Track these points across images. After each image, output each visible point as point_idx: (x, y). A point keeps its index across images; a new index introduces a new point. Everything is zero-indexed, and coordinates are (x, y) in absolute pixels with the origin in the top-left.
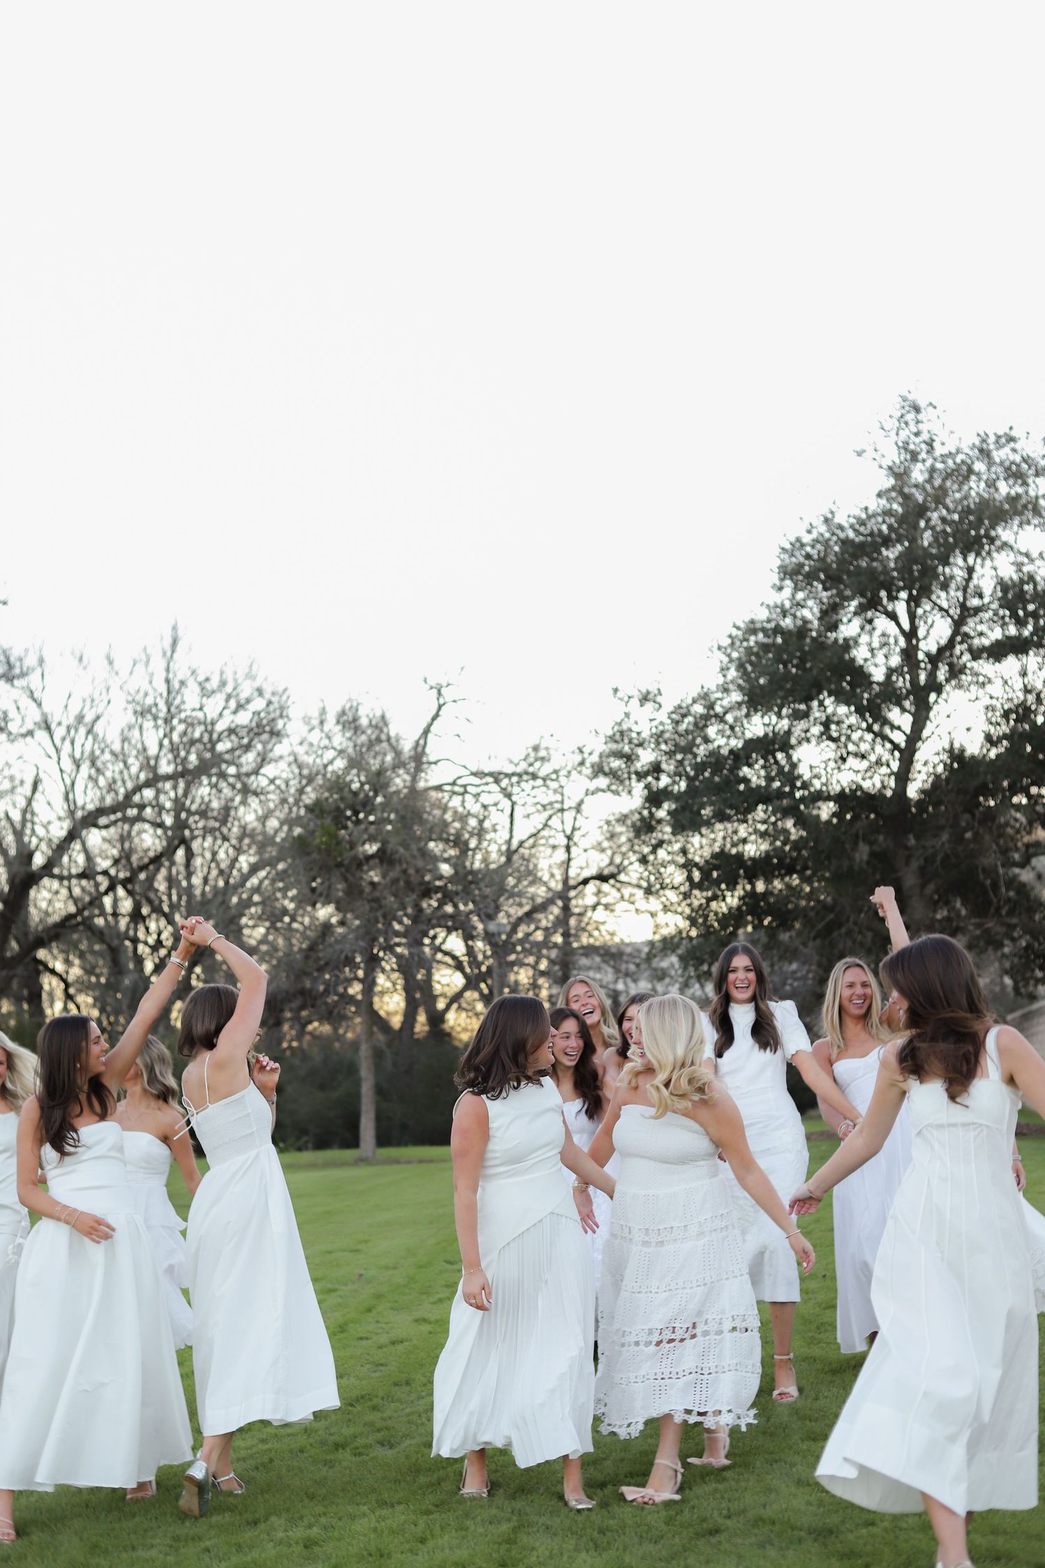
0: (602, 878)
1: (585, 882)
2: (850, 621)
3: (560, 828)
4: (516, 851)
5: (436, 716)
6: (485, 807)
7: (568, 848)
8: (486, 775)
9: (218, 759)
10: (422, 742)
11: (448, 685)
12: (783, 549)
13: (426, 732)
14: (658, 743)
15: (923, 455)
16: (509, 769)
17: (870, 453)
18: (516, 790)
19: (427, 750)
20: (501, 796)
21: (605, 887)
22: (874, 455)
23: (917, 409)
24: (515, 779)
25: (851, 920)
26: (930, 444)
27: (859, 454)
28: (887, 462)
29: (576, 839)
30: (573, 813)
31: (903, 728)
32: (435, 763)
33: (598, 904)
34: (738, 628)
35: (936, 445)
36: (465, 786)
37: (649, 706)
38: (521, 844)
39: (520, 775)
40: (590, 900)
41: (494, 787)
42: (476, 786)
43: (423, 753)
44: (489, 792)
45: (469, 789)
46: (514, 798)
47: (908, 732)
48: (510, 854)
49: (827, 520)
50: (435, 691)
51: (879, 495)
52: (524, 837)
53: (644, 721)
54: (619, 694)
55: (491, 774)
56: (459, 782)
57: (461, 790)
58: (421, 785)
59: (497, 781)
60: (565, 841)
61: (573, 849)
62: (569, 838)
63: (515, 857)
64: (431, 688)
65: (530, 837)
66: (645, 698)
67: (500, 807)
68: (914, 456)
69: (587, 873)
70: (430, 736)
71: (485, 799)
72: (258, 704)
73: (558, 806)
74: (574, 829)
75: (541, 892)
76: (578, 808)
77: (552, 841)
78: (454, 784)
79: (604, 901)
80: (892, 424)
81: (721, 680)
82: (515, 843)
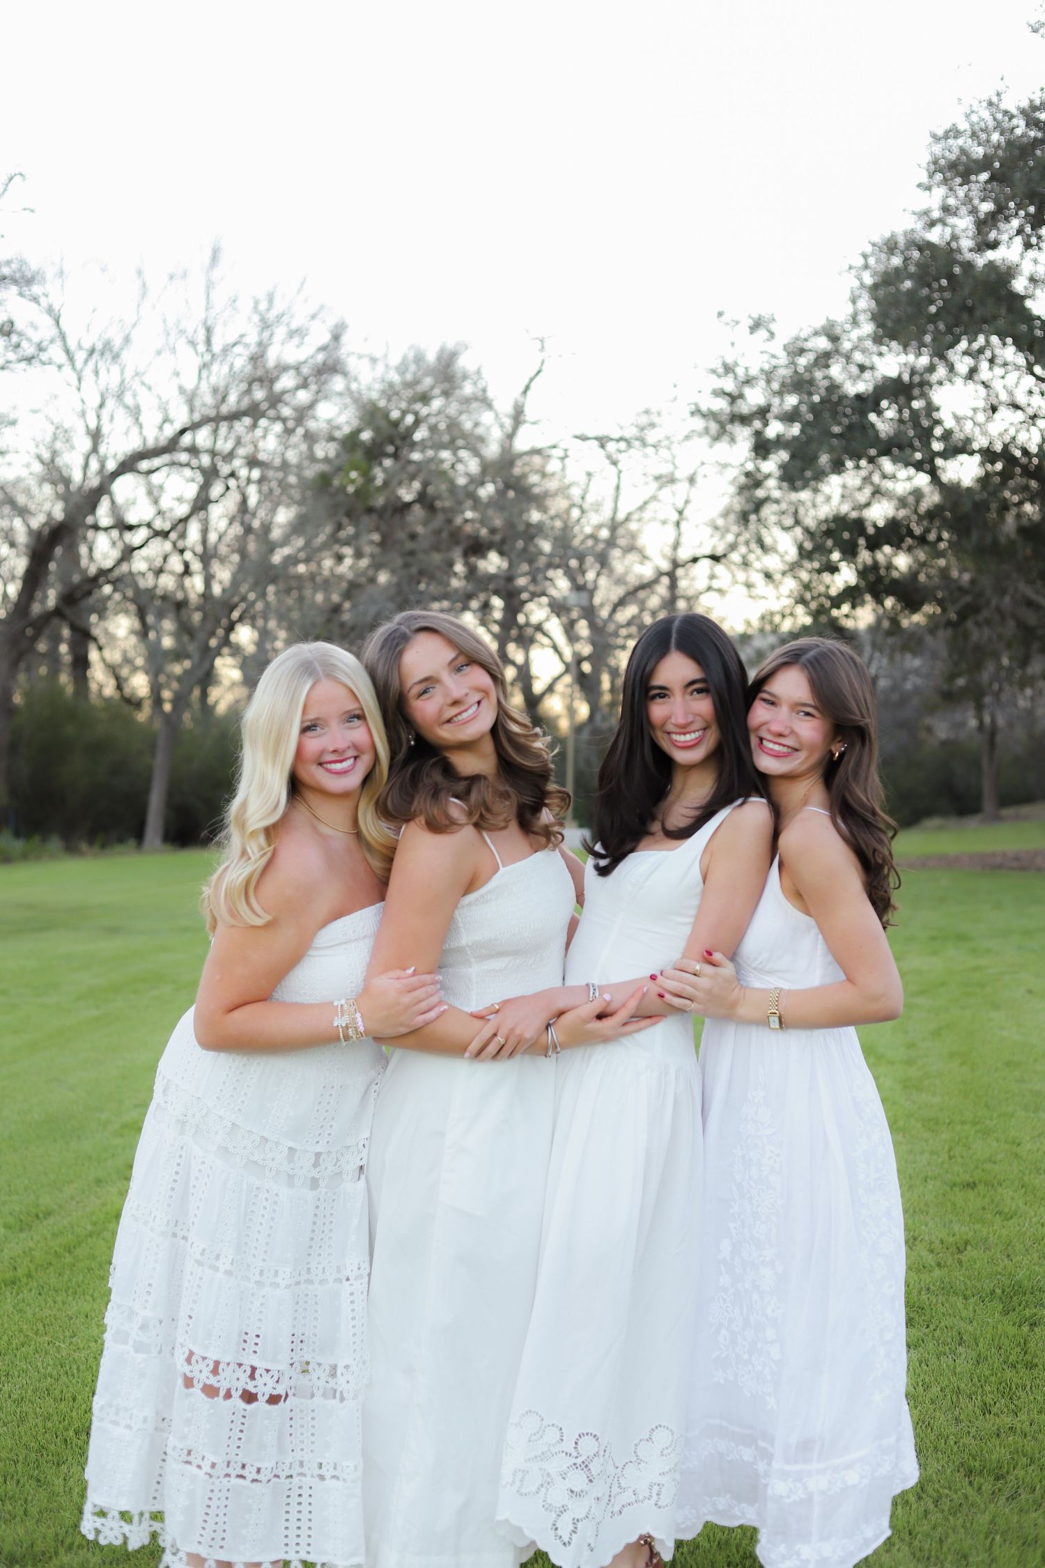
0: (715, 558)
1: (695, 560)
3: (670, 501)
4: (621, 525)
5: (539, 371)
6: (586, 473)
7: (678, 524)
8: (591, 438)
9: (275, 400)
10: (522, 399)
12: (934, 139)
13: (527, 389)
14: (768, 381)
16: (617, 433)
18: (621, 457)
19: (528, 408)
20: (607, 462)
21: (720, 569)
24: (623, 445)
29: (686, 513)
30: (686, 485)
32: (535, 423)
33: (709, 589)
34: (874, 245)
37: (762, 335)
38: (627, 519)
39: (628, 441)
40: (701, 584)
41: (598, 452)
43: (523, 411)
46: (620, 466)
48: (614, 526)
49: (994, 103)
50: (538, 343)
52: (632, 508)
53: (754, 354)
54: (725, 320)
55: (596, 439)
56: (561, 445)
57: (559, 452)
58: (517, 447)
59: (603, 446)
60: (675, 517)
61: (684, 525)
62: (680, 513)
63: (621, 531)
65: (637, 511)
66: (756, 326)
69: (699, 552)
70: (530, 392)
72: (321, 337)
73: (670, 476)
74: (687, 502)
75: (647, 572)
76: (692, 480)
77: (661, 516)
78: (554, 447)
79: (716, 584)
81: (851, 309)
82: (621, 516)
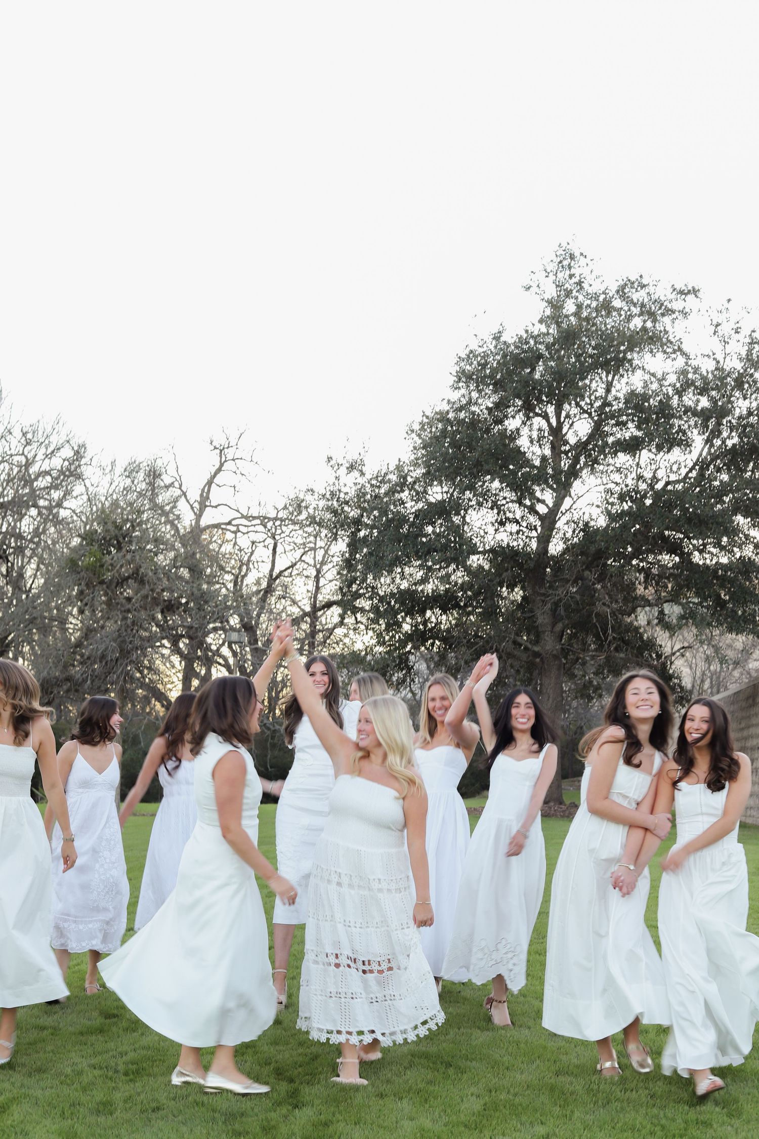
1: (329, 605)
2: (514, 417)
3: (312, 562)
4: (277, 577)
5: (219, 470)
6: (253, 543)
7: (317, 578)
8: (254, 518)
9: (34, 494)
10: (206, 490)
11: (228, 447)
12: (459, 358)
13: (210, 483)
15: (574, 293)
16: (272, 514)
17: (534, 289)
18: (278, 531)
19: (211, 496)
20: (266, 535)
22: (537, 290)
23: (572, 257)
24: (278, 523)
25: (494, 647)
26: (580, 283)
27: (528, 288)
28: (548, 296)
30: (321, 551)
31: (547, 502)
32: (216, 507)
34: (427, 417)
35: (585, 285)
36: (237, 526)
37: (356, 474)
38: (281, 573)
39: (282, 520)
41: (261, 528)
42: (245, 526)
43: (208, 498)
44: (256, 532)
45: (241, 528)
46: (277, 537)
47: (551, 505)
48: (272, 579)
49: (497, 338)
50: (218, 451)
51: (541, 321)
52: (283, 568)
53: (349, 485)
54: (332, 463)
55: (258, 518)
56: (234, 522)
57: (234, 529)
58: (204, 522)
59: (264, 524)
60: (315, 573)
61: (322, 582)
62: (318, 571)
63: (275, 583)
64: (215, 448)
65: (289, 568)
66: (351, 468)
67: (266, 543)
68: (568, 293)
69: (329, 599)
70: (213, 484)
71: (254, 537)
72: (67, 452)
73: (312, 545)
74: (321, 564)
78: (229, 523)
80: (552, 267)
81: (413, 457)
82: (276, 571)
